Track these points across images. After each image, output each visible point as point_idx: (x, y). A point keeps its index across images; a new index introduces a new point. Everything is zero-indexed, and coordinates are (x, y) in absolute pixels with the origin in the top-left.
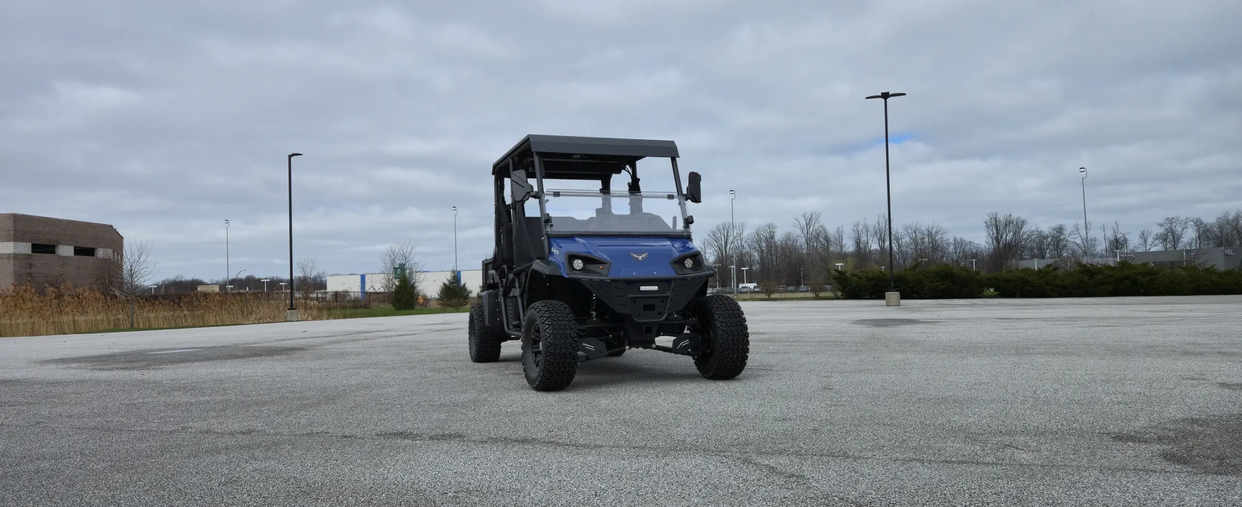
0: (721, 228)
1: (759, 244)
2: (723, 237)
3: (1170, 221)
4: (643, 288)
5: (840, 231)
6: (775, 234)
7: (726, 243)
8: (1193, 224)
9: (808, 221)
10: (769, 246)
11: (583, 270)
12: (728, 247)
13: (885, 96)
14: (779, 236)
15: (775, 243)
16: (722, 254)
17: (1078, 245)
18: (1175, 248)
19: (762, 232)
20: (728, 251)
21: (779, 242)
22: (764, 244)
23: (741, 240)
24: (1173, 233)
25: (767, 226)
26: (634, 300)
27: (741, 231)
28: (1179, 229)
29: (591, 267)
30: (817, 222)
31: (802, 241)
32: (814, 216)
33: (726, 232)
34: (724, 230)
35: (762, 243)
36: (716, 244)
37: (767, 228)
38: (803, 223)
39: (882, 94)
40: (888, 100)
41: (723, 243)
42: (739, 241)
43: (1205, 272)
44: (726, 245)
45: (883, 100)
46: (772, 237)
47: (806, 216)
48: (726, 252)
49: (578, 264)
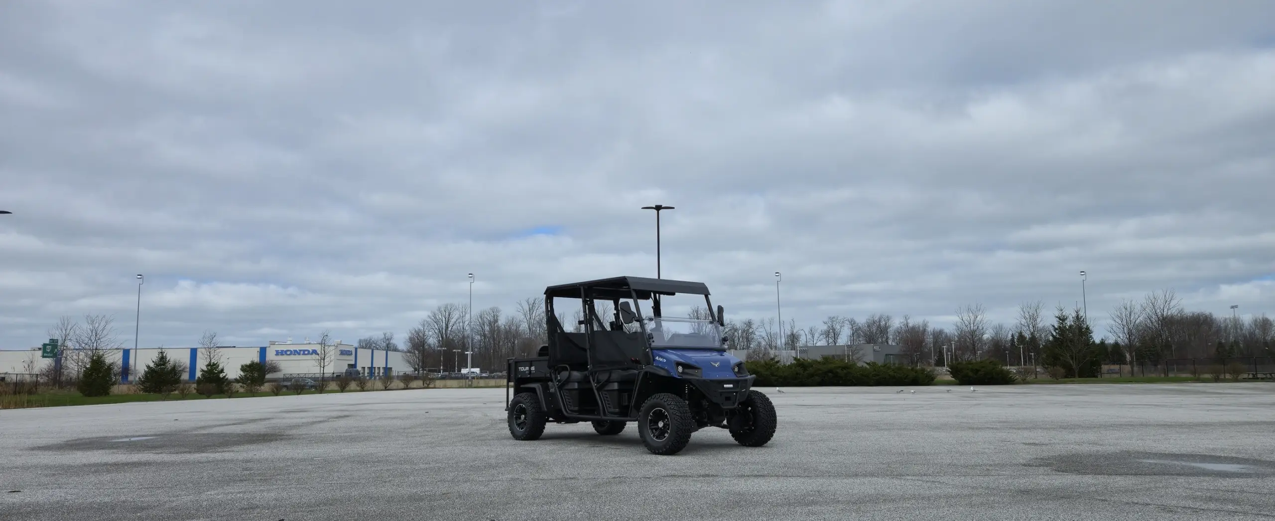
0: (443, 309)
1: (482, 328)
2: (444, 319)
3: (832, 319)
4: (725, 386)
5: (562, 317)
6: (499, 318)
7: (447, 325)
8: (848, 323)
9: (531, 306)
10: (492, 331)
11: (683, 373)
12: (450, 329)
13: (658, 208)
14: (502, 322)
15: (498, 327)
16: (442, 337)
17: (763, 338)
18: (835, 344)
19: (486, 316)
20: (448, 335)
21: (503, 326)
22: (487, 328)
23: (464, 323)
24: (834, 330)
25: (490, 309)
26: (721, 394)
27: (464, 314)
28: (838, 327)
29: (687, 371)
30: (539, 308)
31: (524, 326)
32: (537, 302)
33: (447, 314)
34: (445, 312)
35: (486, 326)
36: (436, 326)
37: (491, 312)
38: (527, 308)
39: (656, 206)
40: (661, 211)
41: (444, 325)
42: (461, 324)
43: (884, 367)
44: (447, 327)
45: (655, 211)
46: (496, 321)
47: (530, 300)
48: (446, 335)
49: (680, 369)
